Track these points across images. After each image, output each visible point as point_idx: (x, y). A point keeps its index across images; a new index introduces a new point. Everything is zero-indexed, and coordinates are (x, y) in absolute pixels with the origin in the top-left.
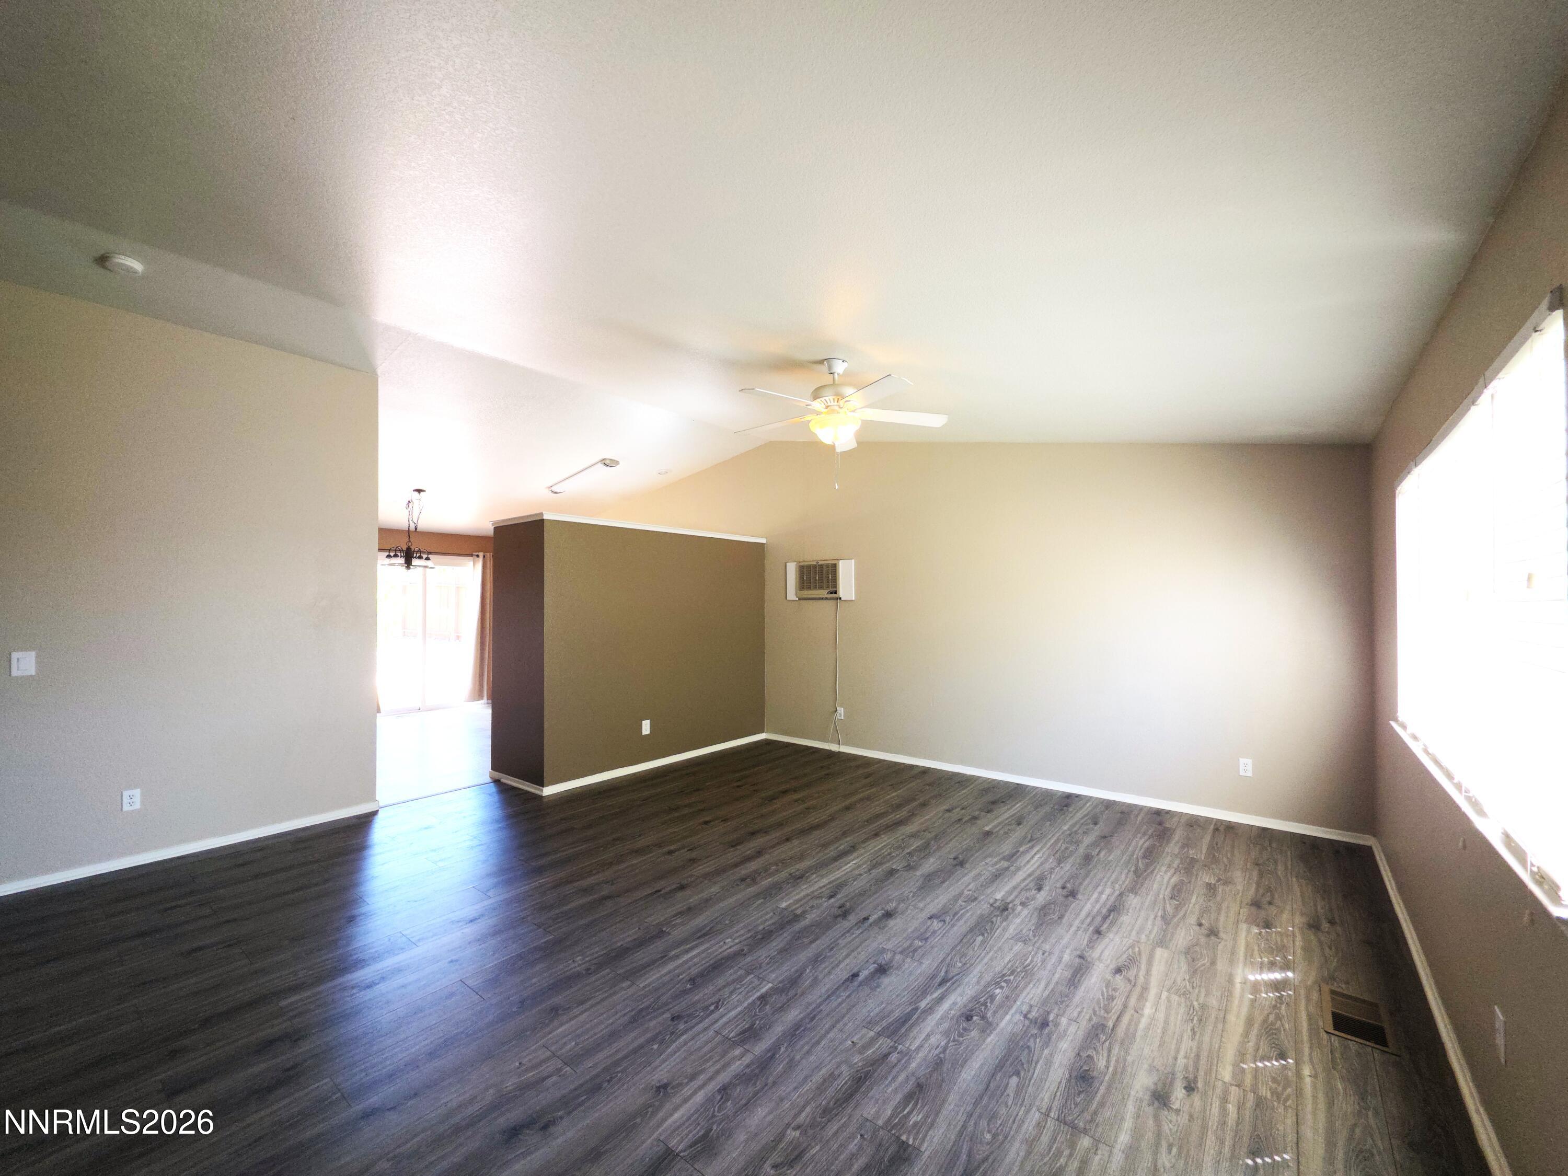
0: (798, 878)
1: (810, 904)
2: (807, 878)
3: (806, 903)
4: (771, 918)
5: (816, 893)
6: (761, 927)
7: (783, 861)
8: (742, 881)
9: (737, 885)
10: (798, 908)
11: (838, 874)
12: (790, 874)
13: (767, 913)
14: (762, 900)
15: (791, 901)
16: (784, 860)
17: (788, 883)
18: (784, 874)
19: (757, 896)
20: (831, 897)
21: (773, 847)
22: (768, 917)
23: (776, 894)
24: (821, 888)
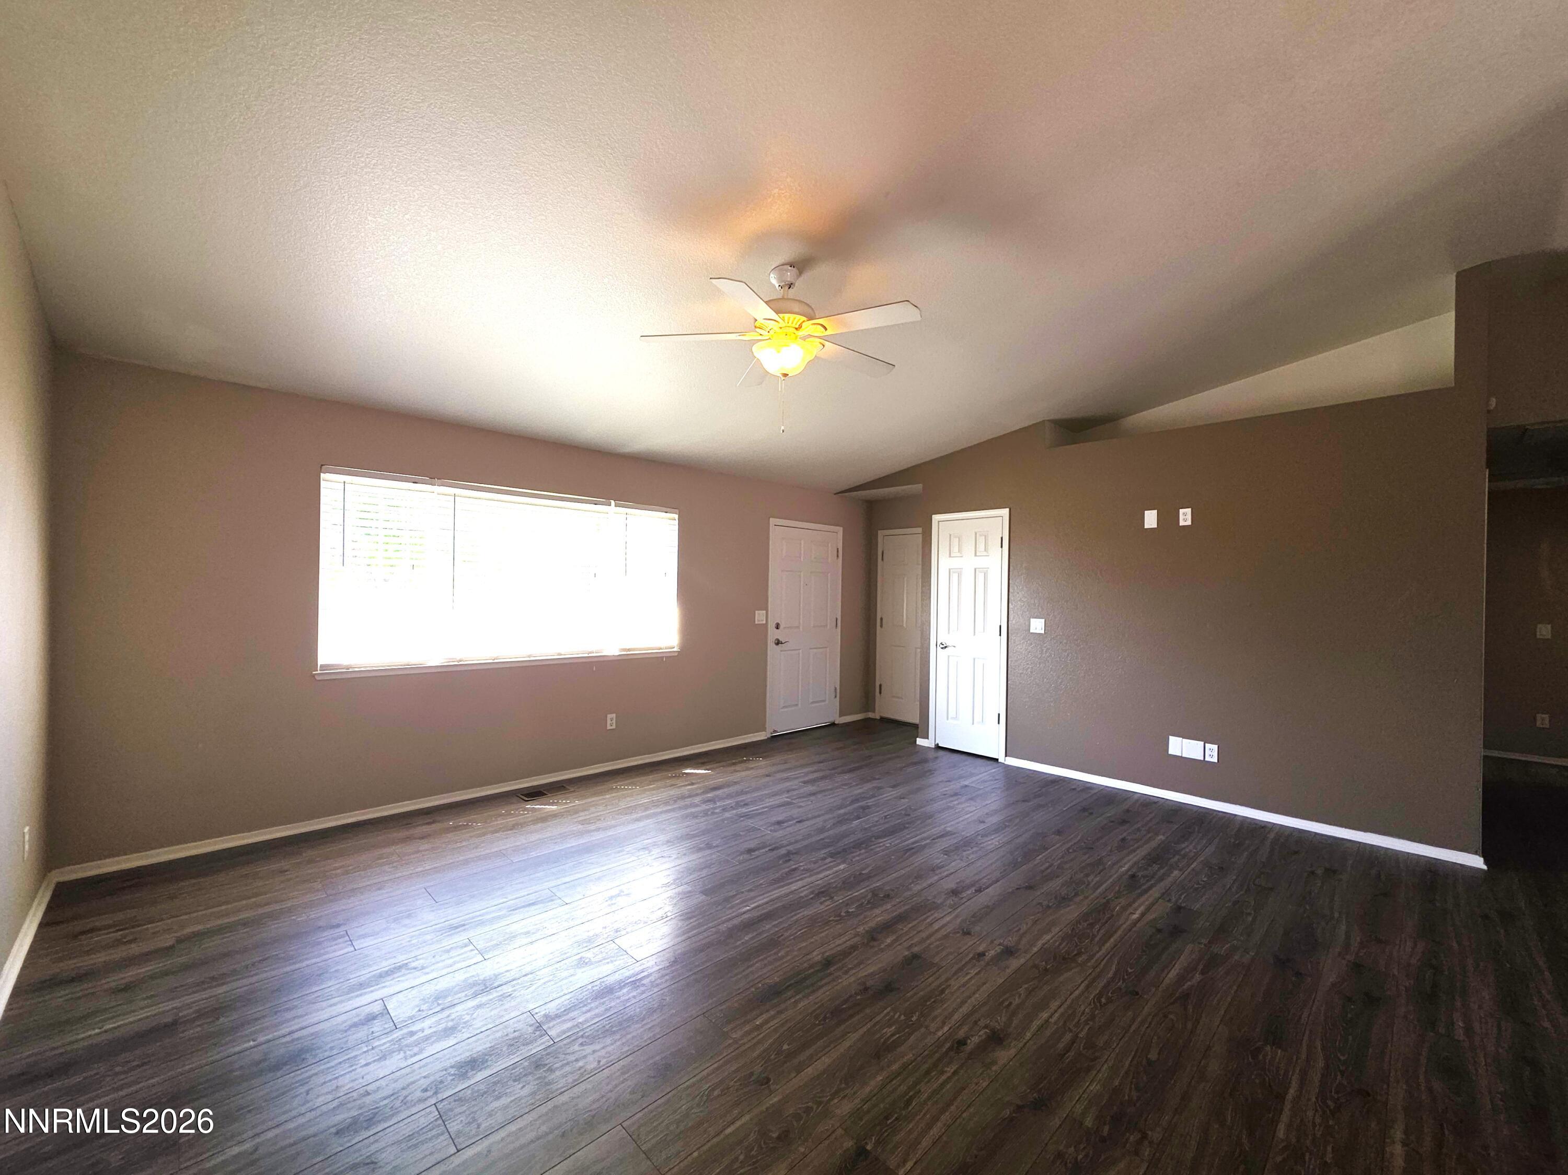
0: (823, 893)
1: (817, 865)
2: (812, 893)
3: (820, 867)
4: (854, 857)
5: (808, 874)
6: (863, 851)
7: (840, 919)
8: (888, 895)
9: (893, 890)
10: (830, 863)
11: (776, 893)
12: (832, 898)
13: (858, 861)
14: (864, 872)
15: (835, 869)
16: (837, 921)
17: (836, 887)
18: (839, 899)
19: (869, 877)
20: (794, 870)
21: (854, 948)
22: (857, 858)
23: (850, 877)
24: (801, 879)
